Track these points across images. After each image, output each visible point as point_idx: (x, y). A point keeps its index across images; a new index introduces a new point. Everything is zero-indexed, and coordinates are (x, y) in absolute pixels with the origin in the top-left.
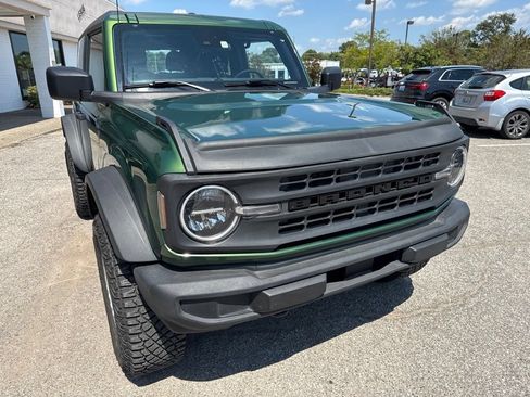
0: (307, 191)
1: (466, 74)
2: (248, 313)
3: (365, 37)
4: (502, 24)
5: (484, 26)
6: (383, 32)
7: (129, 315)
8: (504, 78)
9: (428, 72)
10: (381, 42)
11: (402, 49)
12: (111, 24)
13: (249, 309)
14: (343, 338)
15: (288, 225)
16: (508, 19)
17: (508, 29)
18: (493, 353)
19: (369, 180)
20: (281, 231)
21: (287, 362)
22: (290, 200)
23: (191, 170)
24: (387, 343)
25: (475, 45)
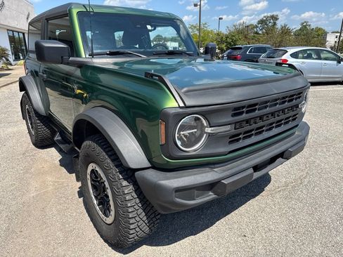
0: (244, 116)
1: (263, 50)
2: (211, 196)
3: (195, 27)
4: (272, 21)
5: (262, 22)
6: (206, 24)
7: (129, 205)
8: (287, 52)
9: (240, 48)
10: (204, 31)
11: (218, 34)
12: (75, 12)
13: (211, 193)
16: (275, 18)
17: (275, 24)
19: (273, 109)
22: (236, 123)
23: (182, 105)
25: (257, 33)
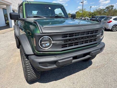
0: (68, 38)
3: (81, 10)
4: (111, 7)
5: (107, 8)
6: (85, 9)
7: (27, 67)
8: (112, 18)
9: (95, 17)
10: (85, 11)
11: (89, 13)
12: (24, 3)
13: (55, 65)
14: (77, 74)
15: (64, 46)
16: (112, 6)
17: (112, 8)
18: (111, 77)
19: (82, 36)
20: (62, 47)
21: (64, 79)
22: (64, 40)
24: (87, 75)
25: (105, 12)
